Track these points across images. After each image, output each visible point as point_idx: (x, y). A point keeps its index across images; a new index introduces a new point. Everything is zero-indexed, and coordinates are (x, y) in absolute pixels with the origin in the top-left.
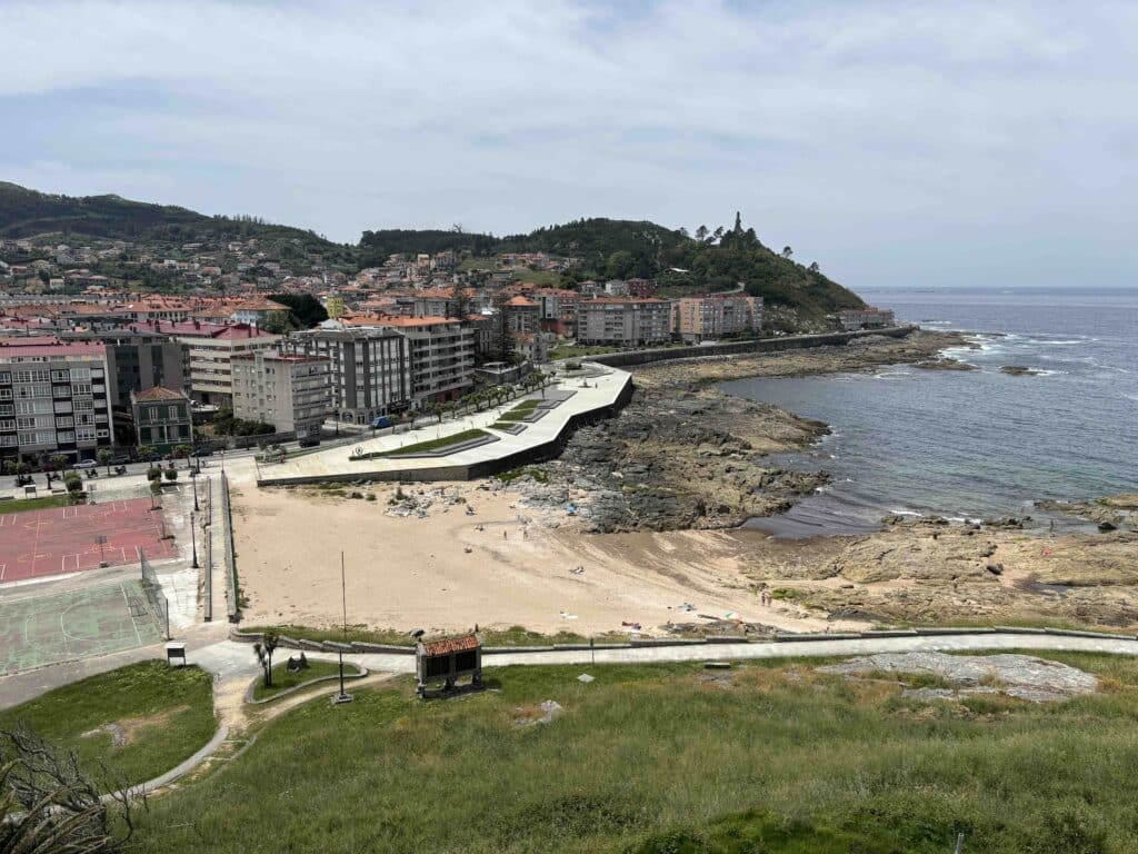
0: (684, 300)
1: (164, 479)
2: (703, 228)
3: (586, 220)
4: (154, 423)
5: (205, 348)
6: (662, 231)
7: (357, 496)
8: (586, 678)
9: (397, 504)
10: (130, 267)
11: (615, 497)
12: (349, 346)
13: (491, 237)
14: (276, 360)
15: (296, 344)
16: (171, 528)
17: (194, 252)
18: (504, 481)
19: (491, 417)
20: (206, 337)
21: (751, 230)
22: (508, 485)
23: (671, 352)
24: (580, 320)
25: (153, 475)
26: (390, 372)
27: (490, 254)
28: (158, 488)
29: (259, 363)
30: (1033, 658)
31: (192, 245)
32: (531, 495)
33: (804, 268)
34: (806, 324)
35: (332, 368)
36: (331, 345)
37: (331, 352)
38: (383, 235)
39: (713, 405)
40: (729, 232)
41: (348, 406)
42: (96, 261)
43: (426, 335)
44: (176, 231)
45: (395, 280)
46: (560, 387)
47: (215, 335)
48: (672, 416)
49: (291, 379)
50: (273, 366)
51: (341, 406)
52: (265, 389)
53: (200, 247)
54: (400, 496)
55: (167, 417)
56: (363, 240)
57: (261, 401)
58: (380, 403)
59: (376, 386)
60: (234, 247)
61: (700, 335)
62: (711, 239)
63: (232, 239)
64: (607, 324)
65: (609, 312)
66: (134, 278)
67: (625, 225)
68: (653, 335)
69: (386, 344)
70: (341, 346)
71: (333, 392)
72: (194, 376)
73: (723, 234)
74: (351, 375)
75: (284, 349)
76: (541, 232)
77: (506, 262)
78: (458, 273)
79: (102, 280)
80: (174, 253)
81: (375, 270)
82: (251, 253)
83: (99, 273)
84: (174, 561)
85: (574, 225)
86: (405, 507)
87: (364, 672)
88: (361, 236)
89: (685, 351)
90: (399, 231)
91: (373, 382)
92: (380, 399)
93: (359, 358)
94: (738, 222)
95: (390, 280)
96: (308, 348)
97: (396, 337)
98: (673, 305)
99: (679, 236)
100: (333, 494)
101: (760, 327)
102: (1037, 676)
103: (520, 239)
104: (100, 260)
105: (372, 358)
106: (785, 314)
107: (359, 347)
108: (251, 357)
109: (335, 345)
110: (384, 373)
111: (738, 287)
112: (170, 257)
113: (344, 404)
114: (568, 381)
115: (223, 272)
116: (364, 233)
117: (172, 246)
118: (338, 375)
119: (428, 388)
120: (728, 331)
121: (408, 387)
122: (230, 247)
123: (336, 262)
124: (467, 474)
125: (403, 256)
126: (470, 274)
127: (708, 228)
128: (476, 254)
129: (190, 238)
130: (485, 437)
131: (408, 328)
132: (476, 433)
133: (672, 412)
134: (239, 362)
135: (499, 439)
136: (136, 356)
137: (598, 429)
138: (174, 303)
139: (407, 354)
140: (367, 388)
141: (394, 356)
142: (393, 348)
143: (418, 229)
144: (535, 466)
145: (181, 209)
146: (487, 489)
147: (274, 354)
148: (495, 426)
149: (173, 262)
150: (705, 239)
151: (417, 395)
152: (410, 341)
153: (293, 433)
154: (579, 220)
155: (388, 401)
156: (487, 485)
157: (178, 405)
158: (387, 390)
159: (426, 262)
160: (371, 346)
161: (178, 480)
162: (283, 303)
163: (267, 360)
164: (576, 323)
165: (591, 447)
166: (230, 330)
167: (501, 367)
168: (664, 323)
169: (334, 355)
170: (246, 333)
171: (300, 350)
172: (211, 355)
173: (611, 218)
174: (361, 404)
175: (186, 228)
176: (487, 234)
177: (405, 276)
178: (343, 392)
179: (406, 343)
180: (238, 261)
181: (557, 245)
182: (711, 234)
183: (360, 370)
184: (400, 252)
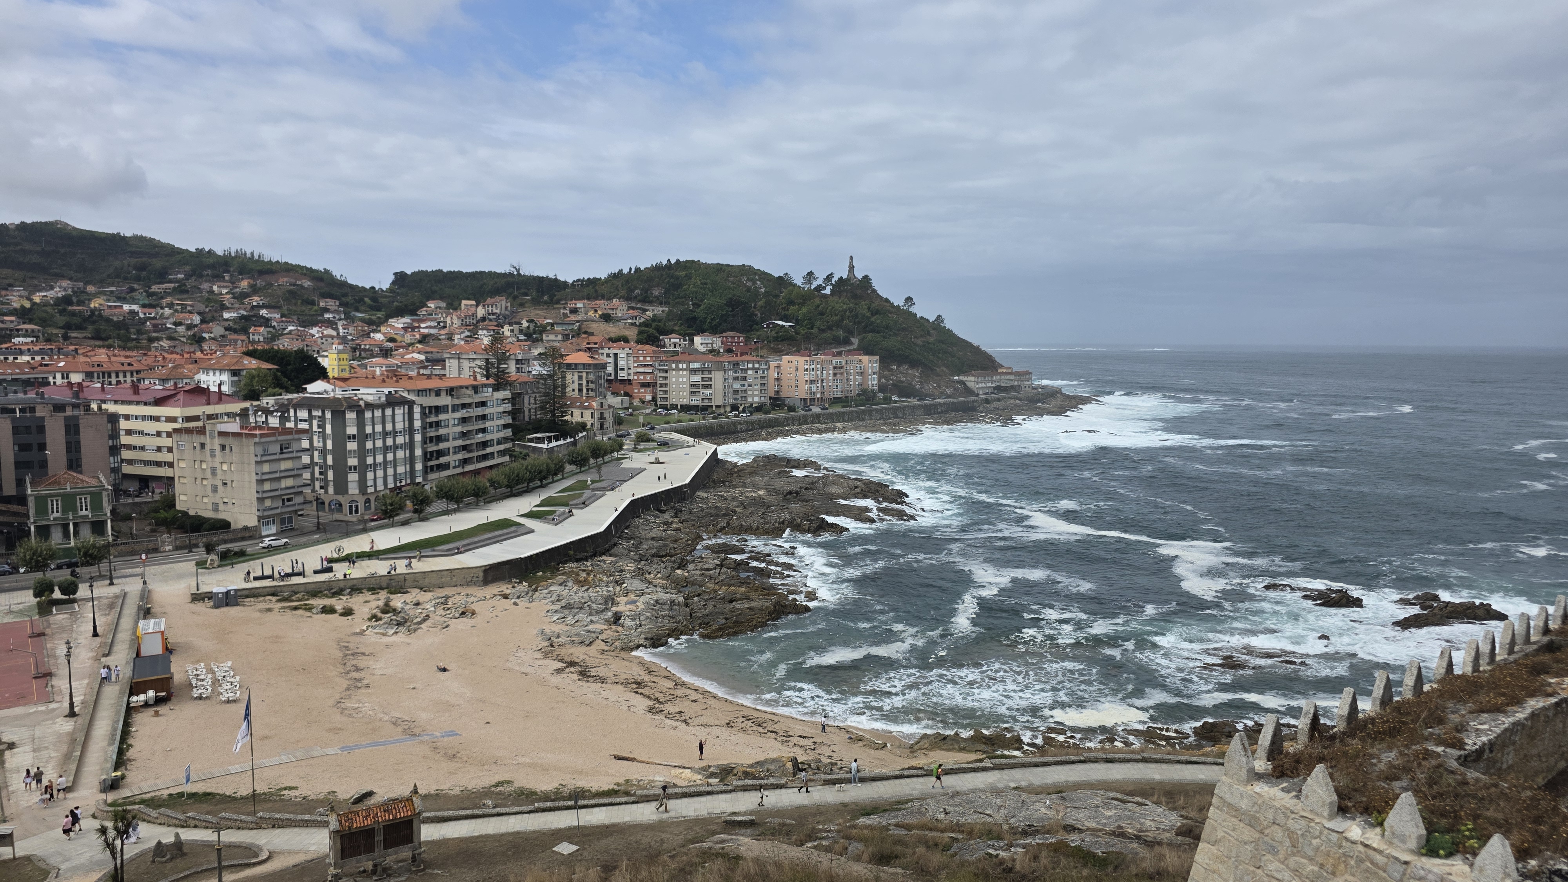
0: (785, 358)
1: (57, 595)
2: (810, 274)
3: (673, 262)
4: (55, 519)
5: (144, 418)
6: (764, 276)
7: (328, 610)
8: (566, 848)
9: (380, 619)
10: (73, 314)
11: (673, 602)
12: (339, 415)
13: (556, 280)
14: (235, 435)
15: (267, 412)
16: (52, 661)
17: (167, 294)
18: (530, 586)
19: (528, 502)
20: (146, 404)
21: (866, 277)
22: (536, 590)
23: (770, 420)
24: (660, 381)
25: (43, 589)
26: (396, 447)
27: (553, 302)
28: (45, 608)
29: (212, 437)
30: (1112, 794)
31: (164, 286)
32: (563, 603)
33: (928, 320)
34: (930, 387)
35: (315, 444)
36: (315, 413)
37: (315, 423)
38: (421, 277)
39: (812, 483)
40: (841, 279)
41: (336, 492)
42: (27, 305)
43: (445, 400)
44: (141, 268)
45: (433, 331)
46: (626, 464)
47: (159, 402)
48: (760, 497)
49: (253, 459)
50: (228, 441)
51: (326, 492)
52: (219, 472)
53: (174, 288)
54: (387, 609)
55: (75, 510)
56: (393, 283)
57: (215, 489)
58: (380, 487)
59: (375, 465)
60: (220, 289)
61: (805, 400)
62: (819, 288)
63: (218, 277)
64: (692, 386)
65: (694, 371)
66: (79, 328)
67: (720, 268)
68: (750, 399)
69: (389, 412)
70: (328, 415)
71: (317, 475)
72: (126, 454)
73: (833, 281)
74: (340, 453)
75: (252, 419)
76: (618, 276)
77: (574, 311)
78: (510, 324)
79: (33, 331)
80: (136, 295)
81: (407, 320)
82: (241, 297)
83: (31, 321)
84: (43, 708)
85: (658, 268)
86: (390, 623)
87: (264, 856)
88: (392, 278)
89: (787, 419)
90: (440, 271)
91: (370, 460)
92: (380, 482)
93: (352, 430)
94: (851, 268)
95: (426, 331)
96: (284, 419)
97: (402, 402)
98: (772, 365)
99: (783, 282)
100: (296, 608)
101: (876, 388)
102: (1110, 817)
103: (593, 282)
104: (34, 304)
105: (369, 430)
106: (906, 375)
107: (351, 416)
108: (202, 431)
109: (320, 414)
110: (386, 449)
111: (852, 344)
112: (133, 301)
113: (331, 490)
114: (635, 455)
115: (203, 321)
116: (396, 274)
117: (136, 286)
118: (323, 452)
119: (446, 466)
120: (838, 395)
121: (419, 466)
122: (215, 288)
123: (358, 310)
124: (481, 578)
125: (443, 305)
126: (525, 324)
127: (817, 275)
128: (536, 302)
129: (162, 276)
130: (513, 529)
131: (420, 392)
132: (505, 524)
133: (761, 492)
134: (185, 437)
135: (532, 531)
136: (41, 429)
137: (667, 516)
138: (123, 359)
139: (417, 424)
140: (362, 469)
141: (399, 426)
142: (399, 418)
143: (466, 269)
144: (574, 565)
145: (152, 240)
146: (506, 597)
147: (234, 427)
148: (530, 515)
149: (135, 307)
150: (813, 287)
151: (432, 476)
152: (423, 408)
153: (256, 529)
154: (665, 262)
155: (391, 485)
156: (508, 592)
157: (90, 493)
158: (390, 471)
159: (473, 310)
160: (368, 415)
161: (78, 595)
162: (267, 361)
163: (222, 434)
164: (655, 385)
165: (653, 539)
166: (181, 396)
167: (549, 439)
168: (763, 385)
169: (319, 427)
170: (204, 399)
171: (274, 422)
172: (151, 427)
173: (703, 261)
174: (353, 489)
175: (158, 263)
176: (552, 276)
177: (445, 327)
178: (330, 475)
179: (417, 410)
180: (223, 308)
181: (637, 291)
182: (820, 282)
183: (352, 446)
184: (441, 298)
